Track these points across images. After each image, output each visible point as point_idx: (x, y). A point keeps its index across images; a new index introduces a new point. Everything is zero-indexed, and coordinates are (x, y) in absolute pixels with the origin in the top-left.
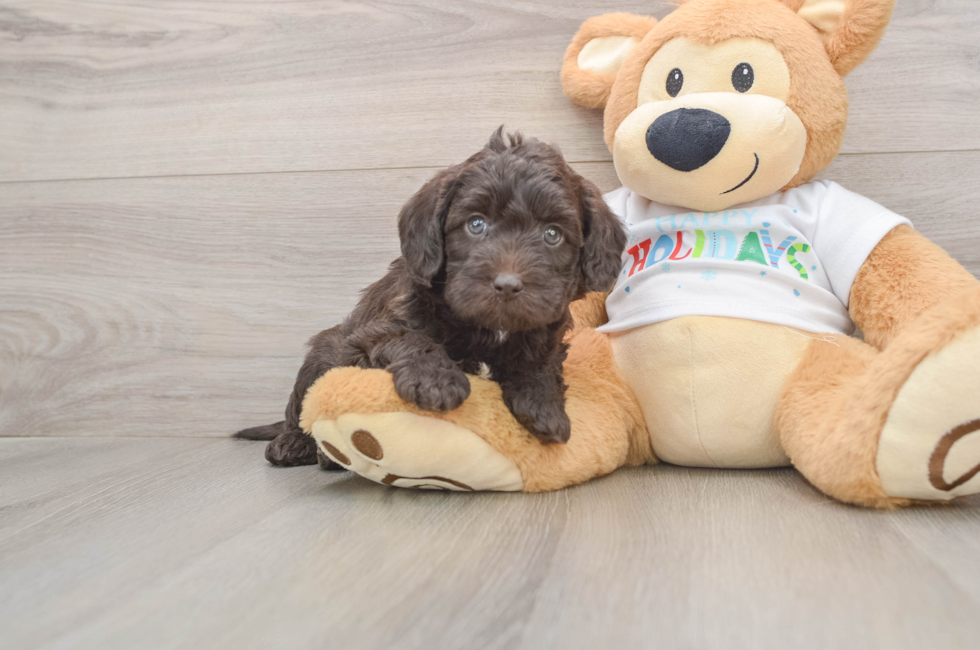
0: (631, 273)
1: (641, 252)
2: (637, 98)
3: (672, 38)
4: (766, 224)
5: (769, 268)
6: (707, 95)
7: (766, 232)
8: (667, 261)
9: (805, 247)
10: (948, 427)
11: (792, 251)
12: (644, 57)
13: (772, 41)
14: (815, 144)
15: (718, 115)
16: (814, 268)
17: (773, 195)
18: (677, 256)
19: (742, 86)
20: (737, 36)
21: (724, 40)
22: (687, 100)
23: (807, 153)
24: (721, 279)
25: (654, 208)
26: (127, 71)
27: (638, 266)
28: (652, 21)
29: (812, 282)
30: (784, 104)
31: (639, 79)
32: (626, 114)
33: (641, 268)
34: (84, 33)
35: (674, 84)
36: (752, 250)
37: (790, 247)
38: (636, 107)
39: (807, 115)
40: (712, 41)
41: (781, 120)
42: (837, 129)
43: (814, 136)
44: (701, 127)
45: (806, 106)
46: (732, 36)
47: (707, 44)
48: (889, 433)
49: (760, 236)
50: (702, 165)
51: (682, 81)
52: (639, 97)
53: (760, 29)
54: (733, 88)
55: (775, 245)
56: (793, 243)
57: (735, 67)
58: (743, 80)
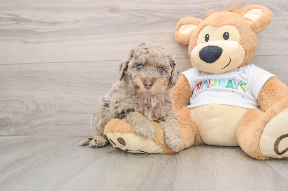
0: (197, 91)
2: (197, 42)
3: (206, 25)
4: (234, 77)
5: (235, 90)
6: (216, 41)
7: (234, 80)
8: (206, 88)
9: (245, 84)
10: (279, 135)
11: (242, 85)
12: (198, 31)
13: (234, 25)
14: (248, 54)
15: (219, 47)
16: (248, 89)
17: (236, 69)
18: (209, 87)
19: (226, 38)
20: (225, 24)
21: (220, 26)
22: (211, 43)
23: (245, 56)
24: (221, 93)
25: (202, 73)
26: (48, 32)
27: (199, 89)
28: (201, 20)
29: (247, 94)
30: (238, 43)
31: (197, 37)
32: (194, 47)
33: (199, 90)
34: (36, 22)
35: (207, 38)
36: (230, 85)
37: (241, 84)
38: (197, 45)
39: (245, 46)
40: (217, 26)
41: (237, 47)
42: (254, 49)
43: (247, 52)
44: (214, 51)
45: (245, 43)
46: (223, 24)
47: (216, 27)
48: (263, 137)
49: (232, 81)
50: (215, 61)
51: (209, 38)
52: (198, 42)
53: (231, 22)
54: (223, 39)
55: (237, 83)
56: (242, 83)
57: (224, 33)
58: (226, 36)
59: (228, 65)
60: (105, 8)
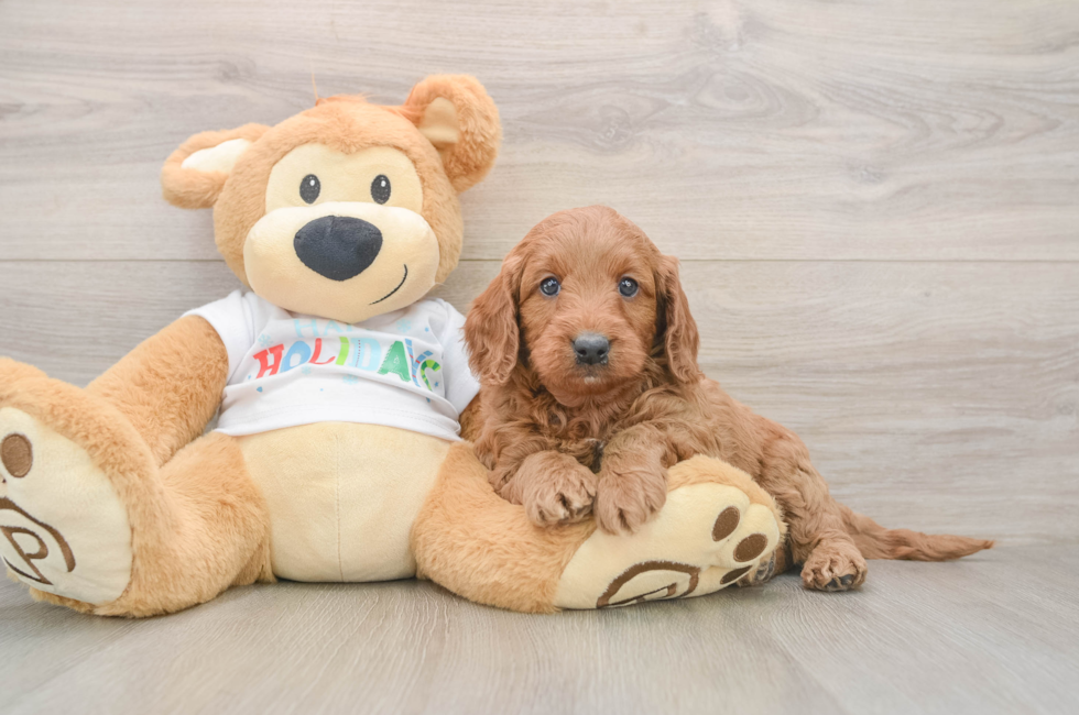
0: (259, 377)
1: (271, 359)
3: (306, 143)
7: (411, 343)
8: (308, 365)
9: (435, 364)
11: (424, 367)
13: (405, 151)
18: (320, 360)
19: (381, 198)
27: (269, 371)
31: (265, 181)
33: (273, 373)
35: (310, 190)
36: (396, 360)
37: (422, 364)
38: (264, 213)
46: (372, 144)
47: (346, 152)
49: (405, 346)
51: (319, 188)
54: (372, 199)
56: (426, 359)
57: (374, 177)
58: (381, 191)
59: (396, 290)
60: (203, 63)
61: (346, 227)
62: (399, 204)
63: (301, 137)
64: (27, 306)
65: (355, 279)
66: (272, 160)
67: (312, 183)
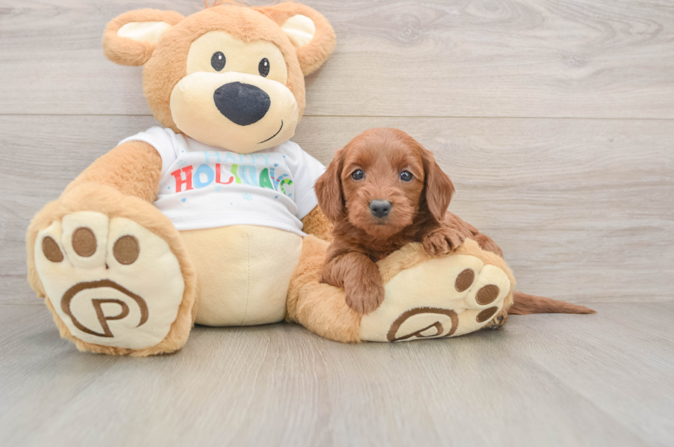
1: (184, 176)
2: (185, 67)
4: (276, 165)
7: (273, 169)
9: (290, 182)
11: (283, 182)
15: (263, 91)
16: (290, 195)
18: (221, 181)
19: (264, 73)
31: (187, 52)
35: (218, 62)
36: (265, 180)
37: (283, 180)
38: (185, 75)
46: (260, 39)
47: (246, 41)
49: (269, 171)
51: (225, 62)
52: (187, 67)
54: (259, 73)
55: (276, 178)
56: (285, 178)
57: (261, 59)
58: (264, 69)
59: (274, 136)
61: (251, 91)
62: (274, 79)
63: (213, 26)
64: (19, 145)
65: (252, 126)
66: (192, 38)
67: (220, 57)
